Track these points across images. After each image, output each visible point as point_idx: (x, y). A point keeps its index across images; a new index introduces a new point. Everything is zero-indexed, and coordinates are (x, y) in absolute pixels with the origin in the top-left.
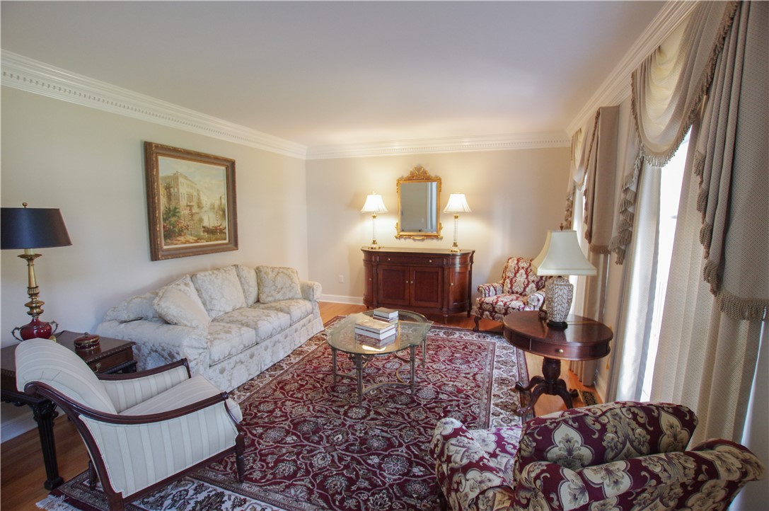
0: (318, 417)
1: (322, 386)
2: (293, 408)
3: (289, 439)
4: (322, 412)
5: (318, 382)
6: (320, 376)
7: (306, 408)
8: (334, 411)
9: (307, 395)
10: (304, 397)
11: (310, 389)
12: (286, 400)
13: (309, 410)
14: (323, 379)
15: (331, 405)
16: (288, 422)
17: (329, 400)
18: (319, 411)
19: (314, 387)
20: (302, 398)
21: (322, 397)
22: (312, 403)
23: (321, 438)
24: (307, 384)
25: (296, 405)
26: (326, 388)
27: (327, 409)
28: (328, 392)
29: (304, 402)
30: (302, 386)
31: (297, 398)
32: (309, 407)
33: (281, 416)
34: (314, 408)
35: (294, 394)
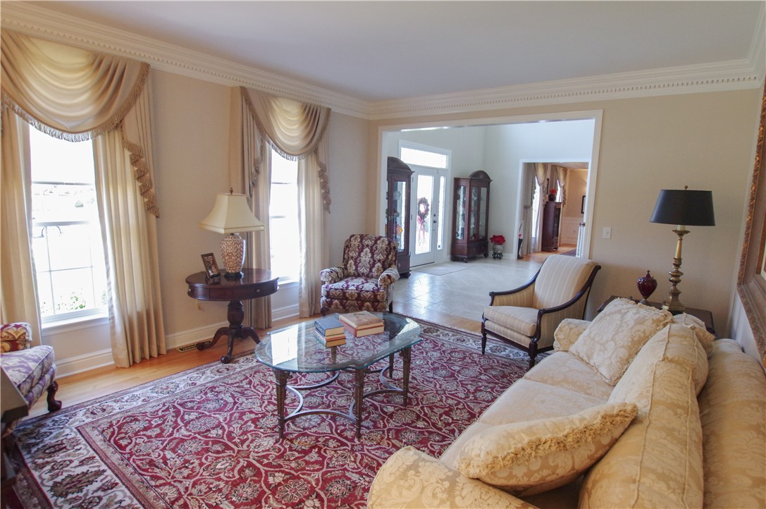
0: (432, 378)
1: (422, 408)
2: (456, 390)
3: (457, 368)
4: (427, 381)
5: (426, 414)
6: (420, 424)
7: (443, 387)
8: (416, 379)
9: (441, 400)
10: (444, 399)
11: (437, 407)
12: (464, 399)
13: (441, 385)
14: (418, 417)
15: (417, 385)
16: (459, 379)
17: (418, 390)
18: (431, 382)
19: (431, 408)
20: (447, 397)
21: (424, 395)
22: (437, 391)
23: (432, 364)
24: (441, 415)
25: (453, 392)
26: (418, 404)
27: (423, 383)
28: (417, 399)
29: (445, 393)
30: (447, 414)
31: (453, 399)
32: (440, 387)
33: (467, 385)
34: (435, 386)
35: (457, 405)
